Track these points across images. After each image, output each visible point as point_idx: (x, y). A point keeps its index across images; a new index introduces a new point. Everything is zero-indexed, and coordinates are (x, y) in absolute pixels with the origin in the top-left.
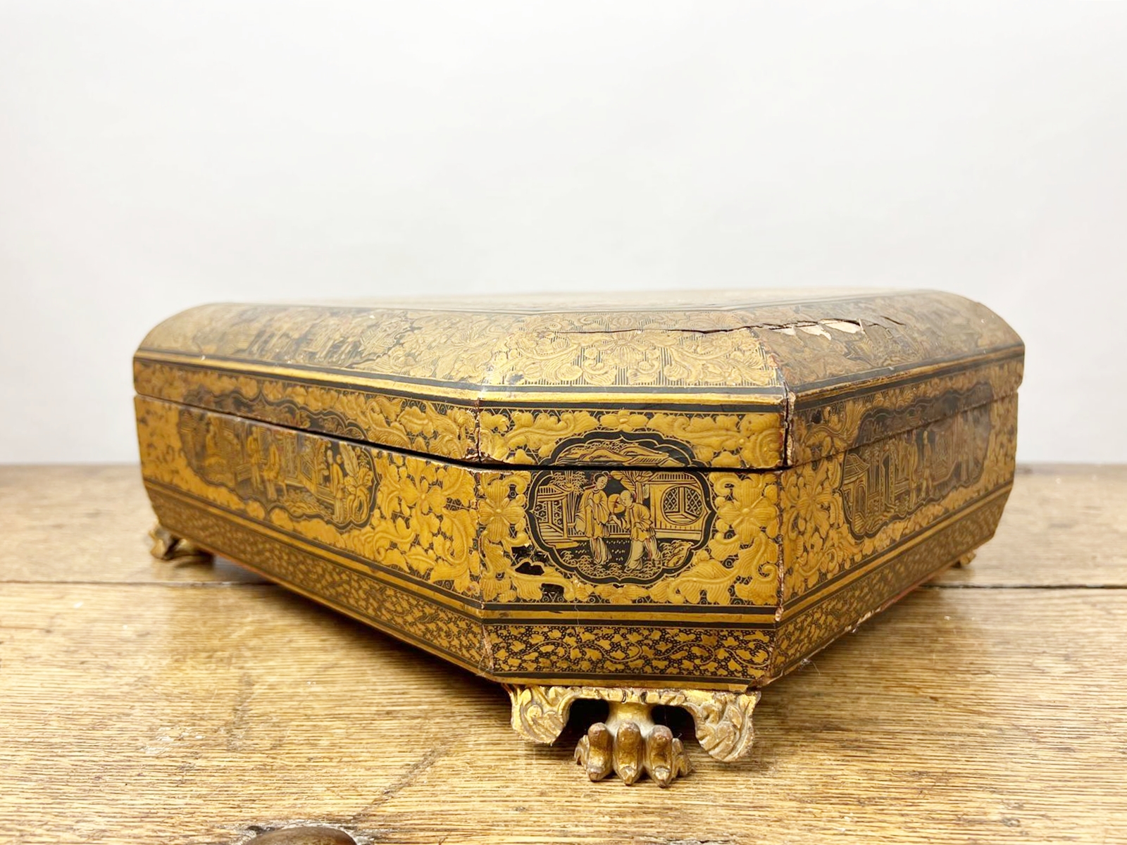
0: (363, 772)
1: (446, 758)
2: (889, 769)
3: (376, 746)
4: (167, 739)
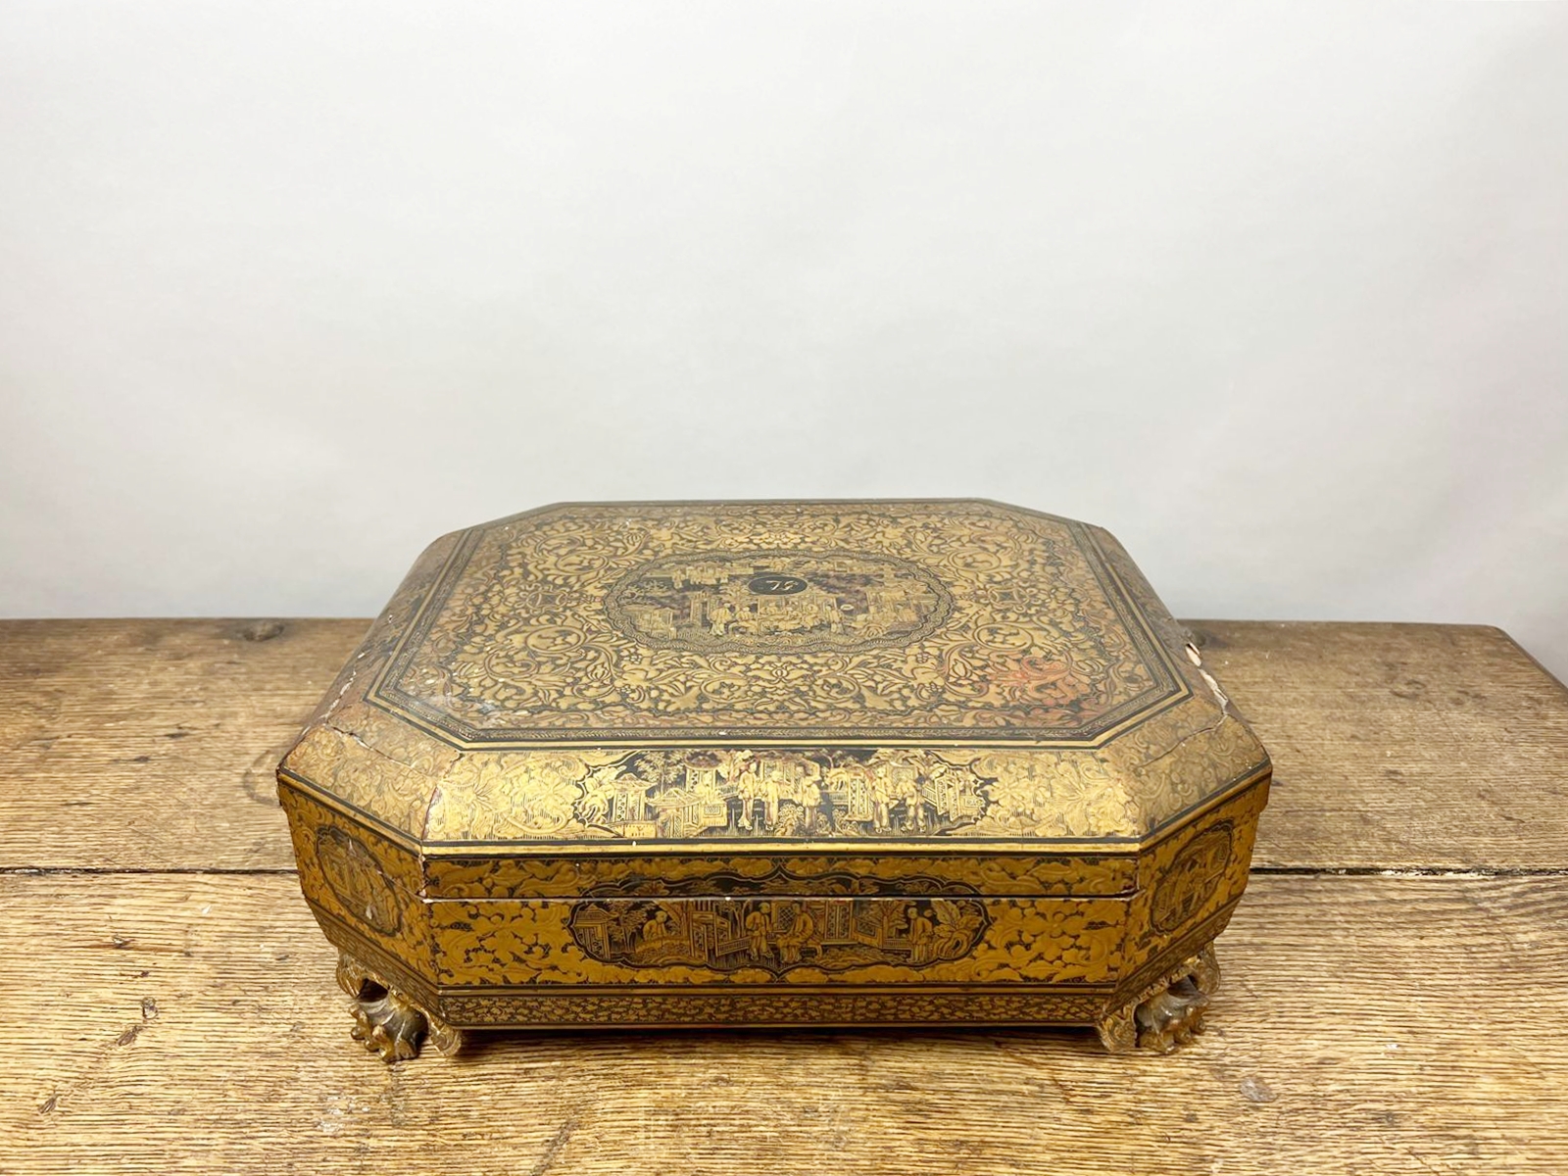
0: (511, 1152)
1: (579, 1132)
2: (937, 1137)
3: (518, 1117)
4: (338, 1112)
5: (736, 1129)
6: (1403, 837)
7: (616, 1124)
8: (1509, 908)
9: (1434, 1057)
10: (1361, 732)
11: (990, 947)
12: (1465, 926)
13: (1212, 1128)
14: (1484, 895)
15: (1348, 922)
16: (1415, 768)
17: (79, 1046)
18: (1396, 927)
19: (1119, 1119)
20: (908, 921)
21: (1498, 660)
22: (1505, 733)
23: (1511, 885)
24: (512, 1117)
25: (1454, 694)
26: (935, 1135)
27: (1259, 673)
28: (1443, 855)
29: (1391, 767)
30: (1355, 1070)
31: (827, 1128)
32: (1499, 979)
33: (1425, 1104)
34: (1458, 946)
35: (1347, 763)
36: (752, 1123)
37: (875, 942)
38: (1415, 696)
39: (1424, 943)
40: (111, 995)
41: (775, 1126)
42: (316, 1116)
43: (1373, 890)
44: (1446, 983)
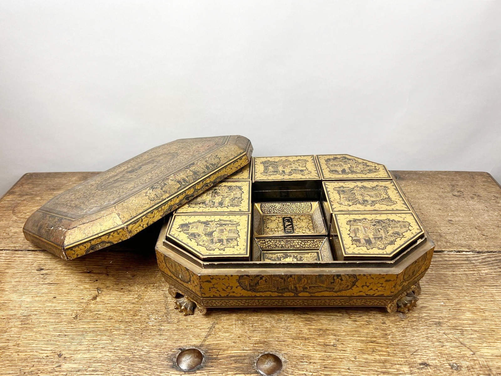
0: (200, 331)
1: (217, 325)
2: (314, 328)
3: (201, 321)
4: (153, 319)
5: (259, 325)
6: (451, 241)
7: (227, 323)
8: (480, 263)
9: (454, 307)
10: (442, 208)
12: (467, 268)
13: (389, 326)
14: (473, 259)
15: (433, 267)
16: (457, 219)
17: (82, 301)
18: (446, 268)
19: (364, 323)
21: (486, 184)
22: (486, 208)
23: (482, 256)
24: (199, 321)
25: (471, 195)
26: (313, 327)
27: (413, 189)
28: (463, 247)
29: (449, 219)
30: (431, 310)
31: (284, 325)
32: (475, 284)
33: (450, 320)
34: (464, 274)
35: (437, 217)
36: (264, 323)
38: (459, 196)
39: (454, 273)
40: (88, 287)
41: (270, 324)
42: (147, 320)
43: (441, 257)
44: (459, 285)
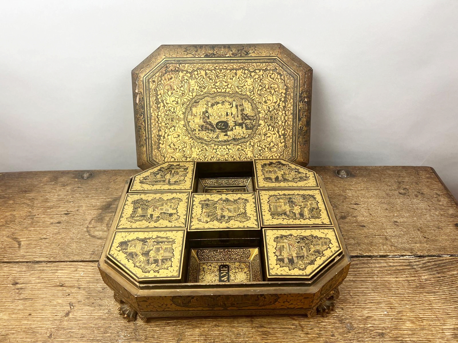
4: (122, 336)
5: (220, 340)
6: (396, 245)
7: (191, 339)
8: (421, 268)
9: (396, 316)
10: (388, 207)
11: (279, 302)
12: (409, 274)
13: (338, 338)
14: (415, 264)
15: (378, 273)
16: (402, 220)
17: (56, 318)
18: (390, 274)
19: (315, 336)
20: (258, 298)
21: (430, 180)
22: (428, 207)
23: (423, 260)
24: (165, 337)
25: (416, 193)
27: (363, 186)
28: (406, 250)
29: (395, 220)
30: (375, 320)
31: (243, 340)
32: (415, 291)
33: (391, 330)
34: (406, 280)
35: (384, 219)
36: (224, 338)
37: (250, 302)
38: (405, 194)
39: (397, 279)
40: (61, 302)
41: (230, 339)
42: (117, 338)
43: (386, 262)
44: (402, 292)
